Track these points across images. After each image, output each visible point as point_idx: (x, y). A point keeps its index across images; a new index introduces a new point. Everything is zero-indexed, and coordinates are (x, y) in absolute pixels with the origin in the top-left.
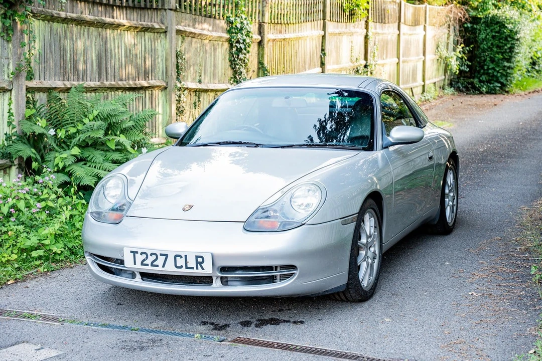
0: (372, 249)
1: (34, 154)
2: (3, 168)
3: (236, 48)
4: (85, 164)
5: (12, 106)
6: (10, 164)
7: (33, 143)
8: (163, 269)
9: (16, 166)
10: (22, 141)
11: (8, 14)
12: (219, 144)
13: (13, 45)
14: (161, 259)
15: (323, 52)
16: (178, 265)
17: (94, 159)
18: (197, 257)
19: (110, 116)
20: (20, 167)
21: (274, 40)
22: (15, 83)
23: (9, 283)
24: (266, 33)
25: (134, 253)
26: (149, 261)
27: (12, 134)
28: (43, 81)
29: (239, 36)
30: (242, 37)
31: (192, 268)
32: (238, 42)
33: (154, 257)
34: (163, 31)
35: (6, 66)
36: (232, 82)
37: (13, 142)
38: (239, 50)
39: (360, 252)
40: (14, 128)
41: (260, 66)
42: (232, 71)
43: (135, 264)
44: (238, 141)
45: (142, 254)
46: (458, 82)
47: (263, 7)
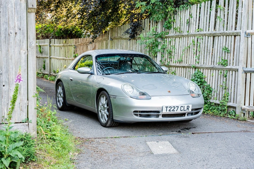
14: (176, 108)
16: (181, 110)
18: (187, 106)
25: (167, 107)
26: (171, 110)
31: (186, 110)
33: (174, 108)
43: (167, 111)
45: (170, 107)
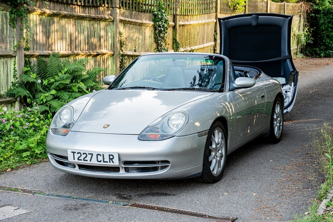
0: (220, 152)
1: (28, 94)
2: (11, 102)
3: (158, 30)
4: (59, 100)
5: (16, 66)
6: (15, 100)
7: (29, 88)
8: (90, 162)
9: (18, 102)
10: (22, 87)
11: (14, 11)
12: (132, 88)
13: (16, 30)
14: (89, 156)
15: (216, 33)
16: (99, 160)
17: (63, 97)
18: (110, 155)
19: (74, 71)
20: (21, 102)
21: (183, 25)
22: (18, 52)
23: (8, 170)
24: (178, 21)
25: (74, 153)
26: (82, 158)
27: (16, 82)
28: (36, 51)
29: (160, 23)
30: (162, 23)
31: (107, 162)
32: (160, 26)
33: (85, 155)
34: (112, 20)
35: (12, 42)
36: (156, 51)
37: (16, 87)
38: (160, 32)
39: (212, 153)
40: (17, 79)
41: (174, 41)
42: (156, 44)
43: (74, 159)
44: (142, 86)
45: (78, 153)
46: (306, 50)
47: (176, 5)
